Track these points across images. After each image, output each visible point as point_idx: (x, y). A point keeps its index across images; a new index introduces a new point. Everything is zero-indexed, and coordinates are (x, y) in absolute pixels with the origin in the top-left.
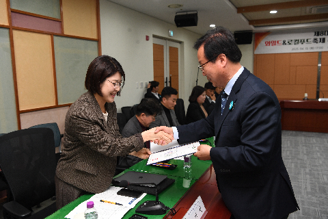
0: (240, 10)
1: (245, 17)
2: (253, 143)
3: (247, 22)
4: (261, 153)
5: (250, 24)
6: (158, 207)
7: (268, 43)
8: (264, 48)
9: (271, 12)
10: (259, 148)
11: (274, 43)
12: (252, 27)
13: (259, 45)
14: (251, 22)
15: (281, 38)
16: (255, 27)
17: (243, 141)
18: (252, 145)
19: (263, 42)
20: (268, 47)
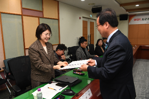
0: (121, 5)
1: (124, 8)
2: (107, 67)
3: (125, 11)
4: (109, 73)
5: (126, 11)
7: (135, 20)
8: (133, 22)
9: (136, 6)
10: (109, 70)
11: (138, 20)
12: (128, 13)
13: (131, 21)
14: (127, 10)
15: (141, 17)
16: (129, 12)
18: (107, 68)
19: (133, 19)
20: (135, 21)
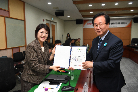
6: (70, 88)
17: (110, 58)
